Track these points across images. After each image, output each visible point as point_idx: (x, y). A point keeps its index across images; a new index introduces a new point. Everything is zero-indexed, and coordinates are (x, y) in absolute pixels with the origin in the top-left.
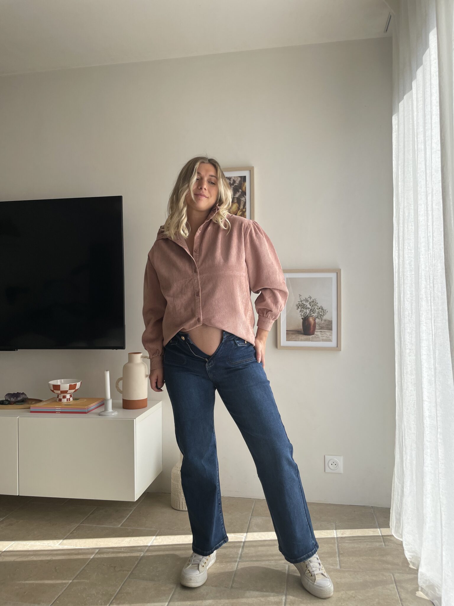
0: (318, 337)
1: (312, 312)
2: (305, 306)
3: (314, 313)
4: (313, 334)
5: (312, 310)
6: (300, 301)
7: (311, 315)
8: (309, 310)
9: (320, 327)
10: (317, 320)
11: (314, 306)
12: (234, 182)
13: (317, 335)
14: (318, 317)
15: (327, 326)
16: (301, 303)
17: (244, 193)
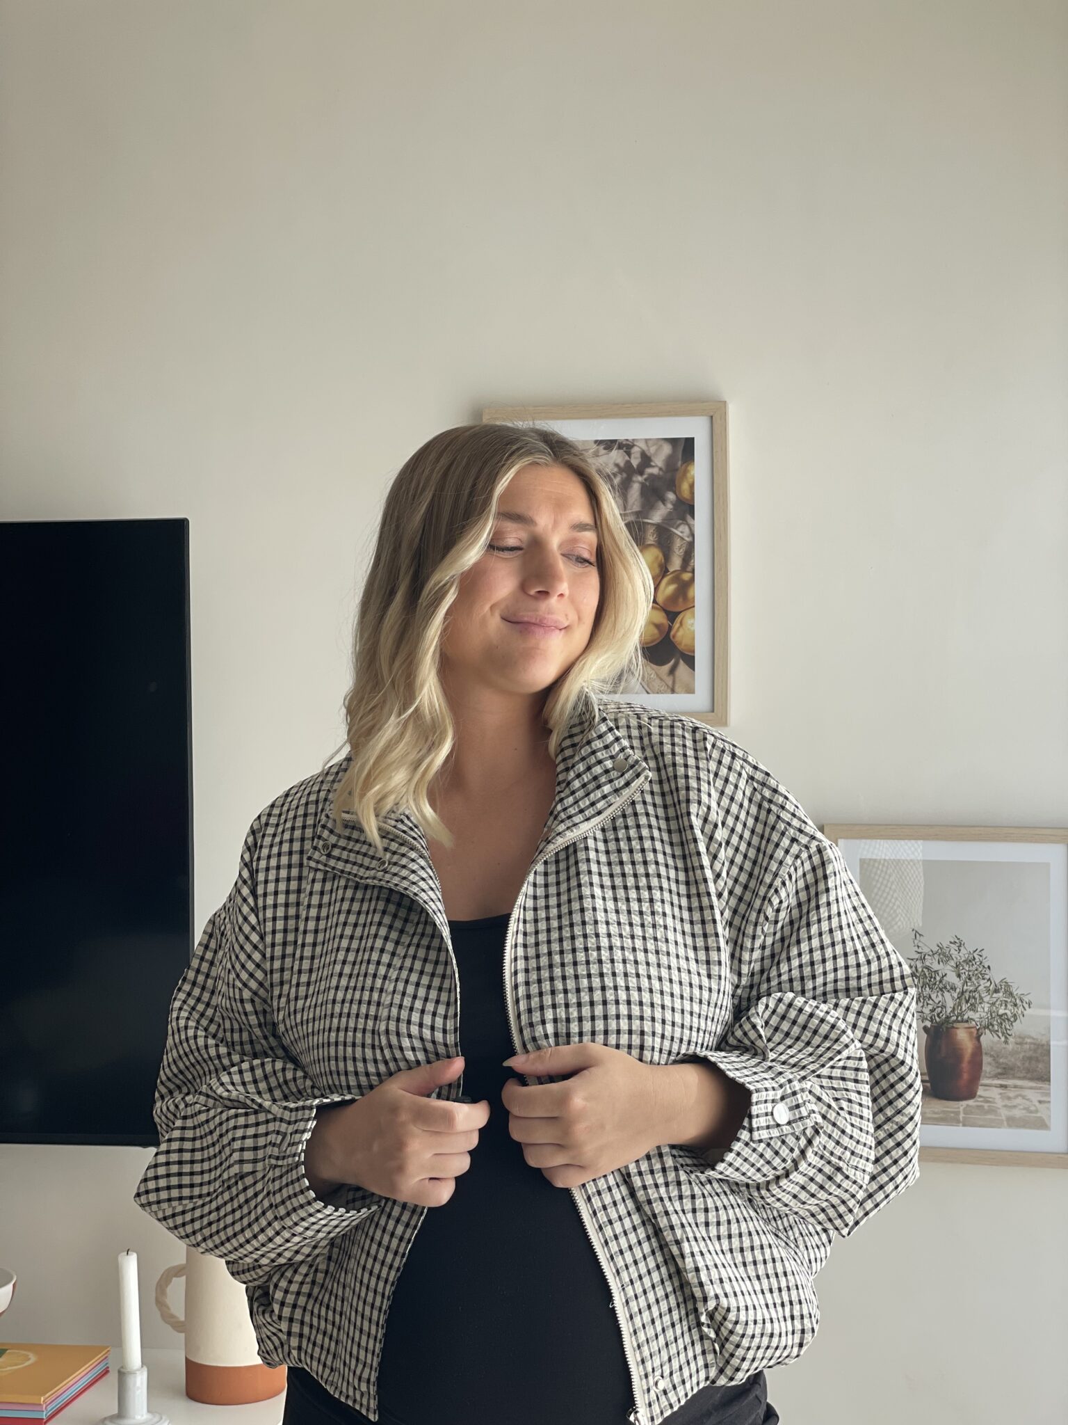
0: (992, 1111)
1: (967, 1002)
2: (938, 978)
3: (973, 1008)
4: (972, 1094)
5: (967, 995)
6: (917, 956)
7: (961, 1014)
8: (955, 995)
9: (998, 1065)
10: (987, 1039)
11: (973, 979)
12: (646, 460)
13: (987, 1100)
14: (993, 1026)
15: (1027, 1064)
16: (919, 965)
17: (686, 509)
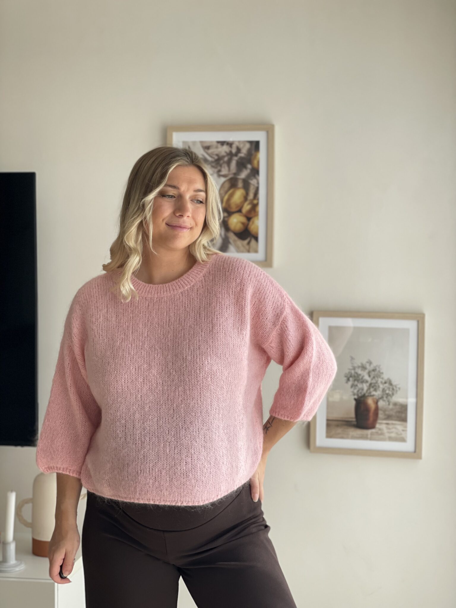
0: (382, 434)
1: (373, 387)
2: (361, 377)
3: (375, 390)
4: (373, 427)
5: (373, 385)
6: (351, 368)
7: (370, 393)
8: (368, 384)
9: (385, 415)
10: (381, 404)
11: (376, 378)
12: (239, 150)
13: (380, 429)
14: (383, 397)
15: (398, 414)
16: (353, 372)
17: (255, 172)
